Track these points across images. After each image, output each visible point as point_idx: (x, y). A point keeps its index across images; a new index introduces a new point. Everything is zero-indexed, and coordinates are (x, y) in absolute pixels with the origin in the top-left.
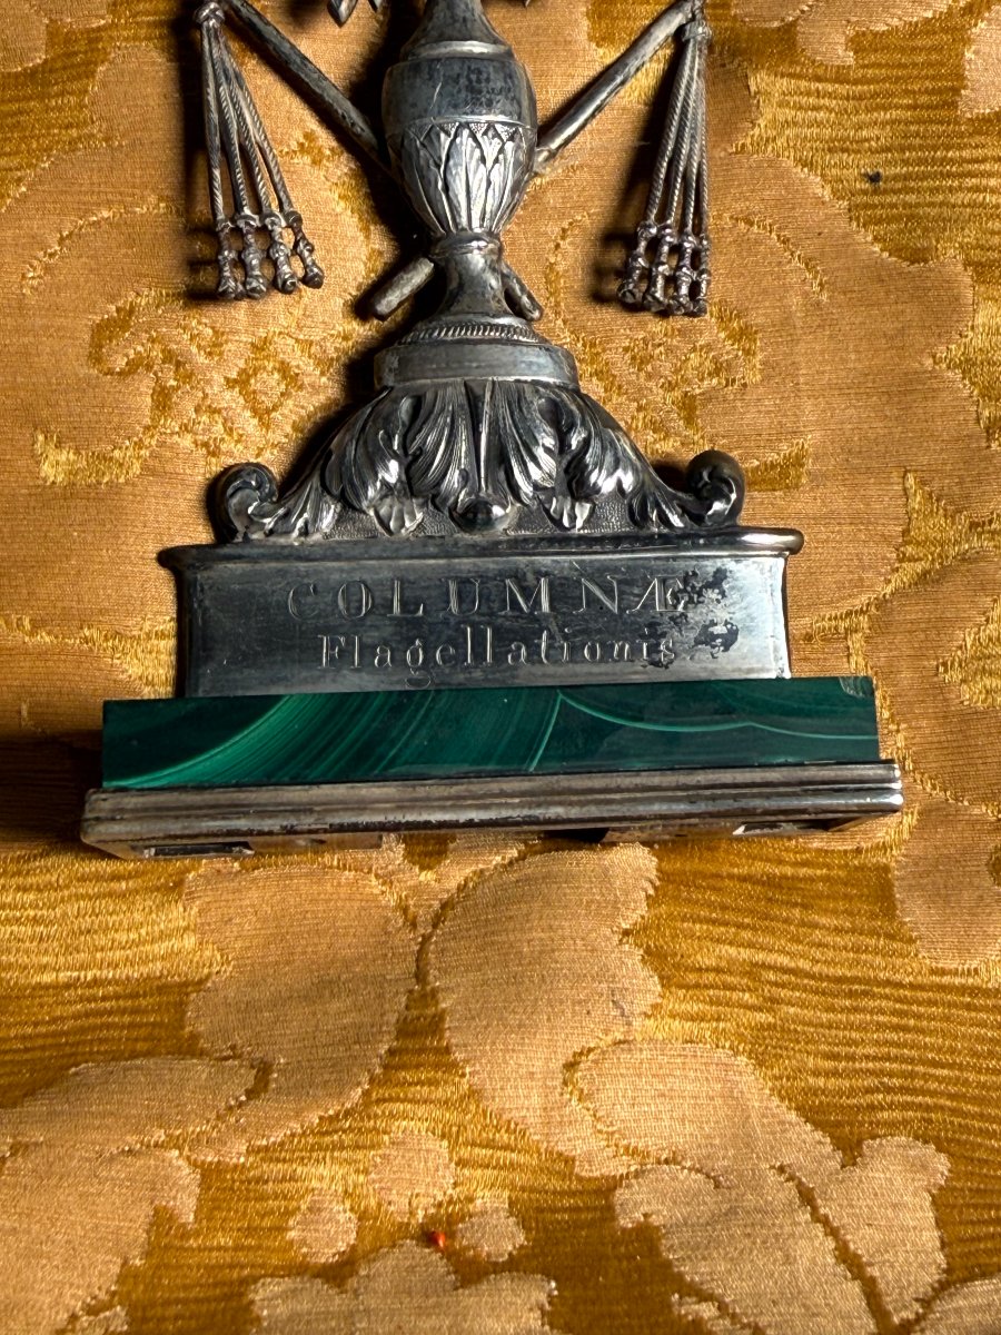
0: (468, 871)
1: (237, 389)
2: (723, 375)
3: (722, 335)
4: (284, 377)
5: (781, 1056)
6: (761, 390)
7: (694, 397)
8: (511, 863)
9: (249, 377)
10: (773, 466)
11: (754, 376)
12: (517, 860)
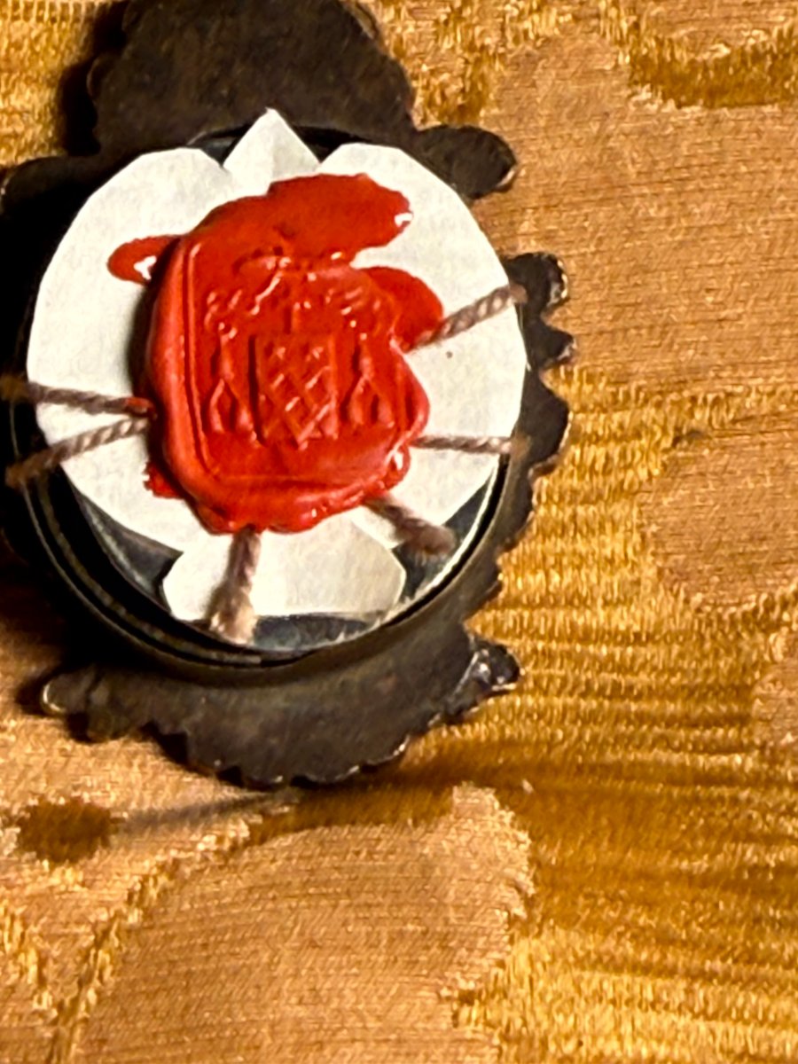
0: (148, 864)
8: (235, 848)
10: (757, 56)
12: (248, 843)
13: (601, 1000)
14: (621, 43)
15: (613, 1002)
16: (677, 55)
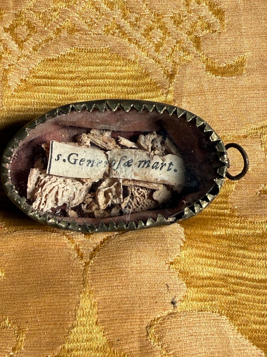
1: (9, 33)
2: (212, 28)
3: (210, 13)
4: (29, 28)
5: (240, 315)
6: (227, 35)
7: (199, 37)
9: (14, 27)
10: (232, 66)
11: (224, 29)
13: (199, 264)
14: (204, 62)
15: (202, 264)
16: (215, 65)
